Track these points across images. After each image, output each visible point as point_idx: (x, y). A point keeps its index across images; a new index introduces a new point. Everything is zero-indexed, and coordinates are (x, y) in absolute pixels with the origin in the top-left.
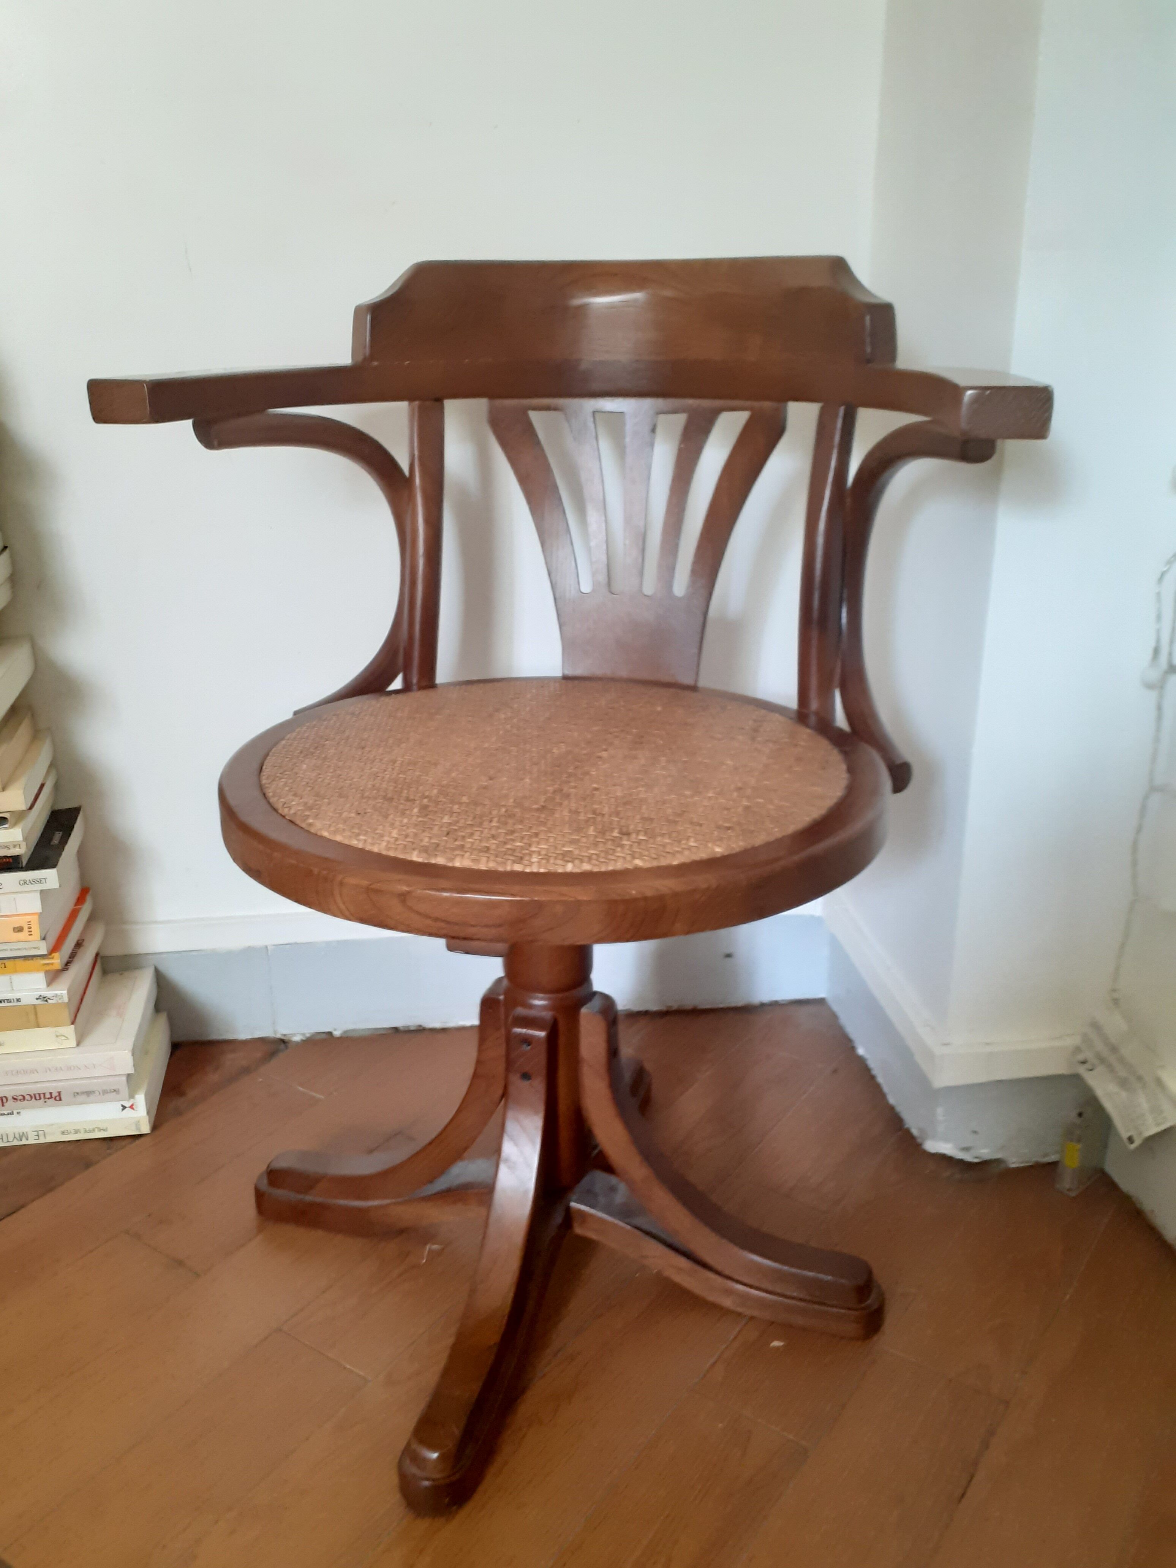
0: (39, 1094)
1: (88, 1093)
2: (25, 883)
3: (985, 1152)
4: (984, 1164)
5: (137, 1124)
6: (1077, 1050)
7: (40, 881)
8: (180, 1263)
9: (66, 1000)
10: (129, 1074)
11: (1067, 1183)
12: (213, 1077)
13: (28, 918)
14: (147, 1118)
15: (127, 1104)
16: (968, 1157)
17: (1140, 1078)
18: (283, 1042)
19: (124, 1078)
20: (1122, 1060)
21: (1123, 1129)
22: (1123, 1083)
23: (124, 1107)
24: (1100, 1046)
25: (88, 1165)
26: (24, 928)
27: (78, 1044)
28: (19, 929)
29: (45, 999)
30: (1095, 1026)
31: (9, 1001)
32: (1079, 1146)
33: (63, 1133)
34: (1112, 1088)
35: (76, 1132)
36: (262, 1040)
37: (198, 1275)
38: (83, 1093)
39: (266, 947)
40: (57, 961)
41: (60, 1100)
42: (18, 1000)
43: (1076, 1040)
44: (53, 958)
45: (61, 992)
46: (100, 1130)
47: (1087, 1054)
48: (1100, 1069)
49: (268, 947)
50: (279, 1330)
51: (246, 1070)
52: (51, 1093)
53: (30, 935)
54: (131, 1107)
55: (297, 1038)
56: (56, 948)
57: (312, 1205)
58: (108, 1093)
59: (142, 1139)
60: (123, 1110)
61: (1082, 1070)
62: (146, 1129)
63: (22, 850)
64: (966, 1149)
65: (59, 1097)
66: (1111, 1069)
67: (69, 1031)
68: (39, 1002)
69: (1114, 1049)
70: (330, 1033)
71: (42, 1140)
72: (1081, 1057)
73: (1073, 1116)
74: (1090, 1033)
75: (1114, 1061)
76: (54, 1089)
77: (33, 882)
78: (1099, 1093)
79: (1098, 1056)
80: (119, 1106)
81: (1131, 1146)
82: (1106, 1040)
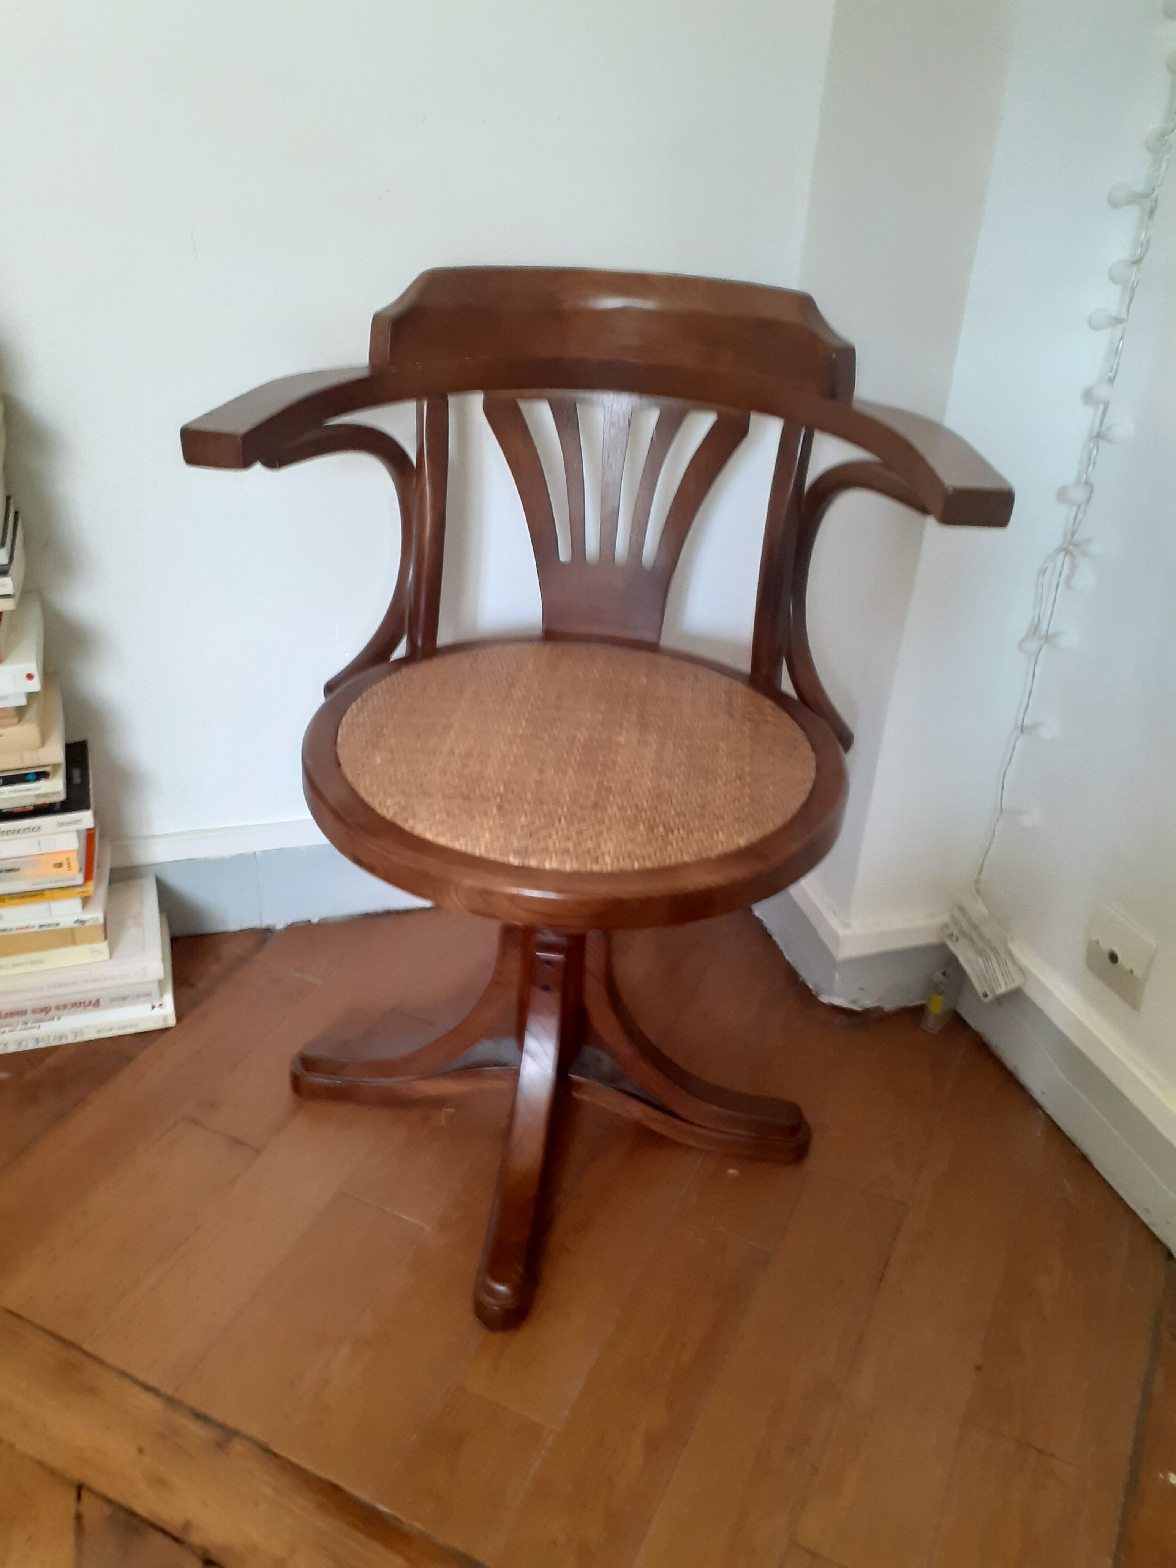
0: (80, 1003)
1: (124, 998)
2: (64, 825)
3: (868, 1003)
4: (867, 1012)
5: (165, 1018)
6: (945, 926)
7: (76, 822)
8: (240, 1142)
9: (99, 919)
10: (160, 979)
11: (931, 1024)
12: (215, 968)
13: (68, 854)
14: (173, 1013)
15: (157, 1004)
16: (853, 1007)
17: (994, 950)
18: (268, 931)
19: (156, 983)
20: (981, 936)
21: (979, 988)
22: (980, 953)
23: (153, 1007)
24: (964, 924)
26: (64, 864)
27: (111, 956)
28: (60, 865)
29: (82, 922)
30: (962, 910)
31: (49, 925)
32: (941, 998)
33: (98, 1032)
34: (972, 956)
35: (111, 1029)
36: (252, 932)
37: (258, 1151)
38: (119, 998)
39: (255, 853)
40: (92, 889)
41: (99, 1005)
42: (58, 924)
43: (945, 920)
44: (86, 886)
45: (95, 915)
46: (131, 1026)
47: (956, 932)
48: (964, 941)
49: (257, 853)
50: (342, 1194)
51: (243, 960)
52: (90, 1001)
53: (69, 870)
54: (160, 1006)
55: (280, 926)
56: (90, 878)
58: (140, 997)
59: (168, 1031)
60: (152, 1009)
61: (949, 942)
62: (172, 1022)
63: (61, 798)
64: (854, 1002)
65: (96, 1004)
66: (971, 941)
67: (103, 946)
68: (76, 925)
69: (975, 927)
70: (309, 921)
71: (80, 1039)
72: (949, 932)
73: (939, 974)
74: (957, 914)
75: (974, 935)
76: (93, 996)
77: (69, 823)
78: (961, 959)
79: (962, 931)
80: (149, 1006)
81: (986, 1000)
82: (969, 920)
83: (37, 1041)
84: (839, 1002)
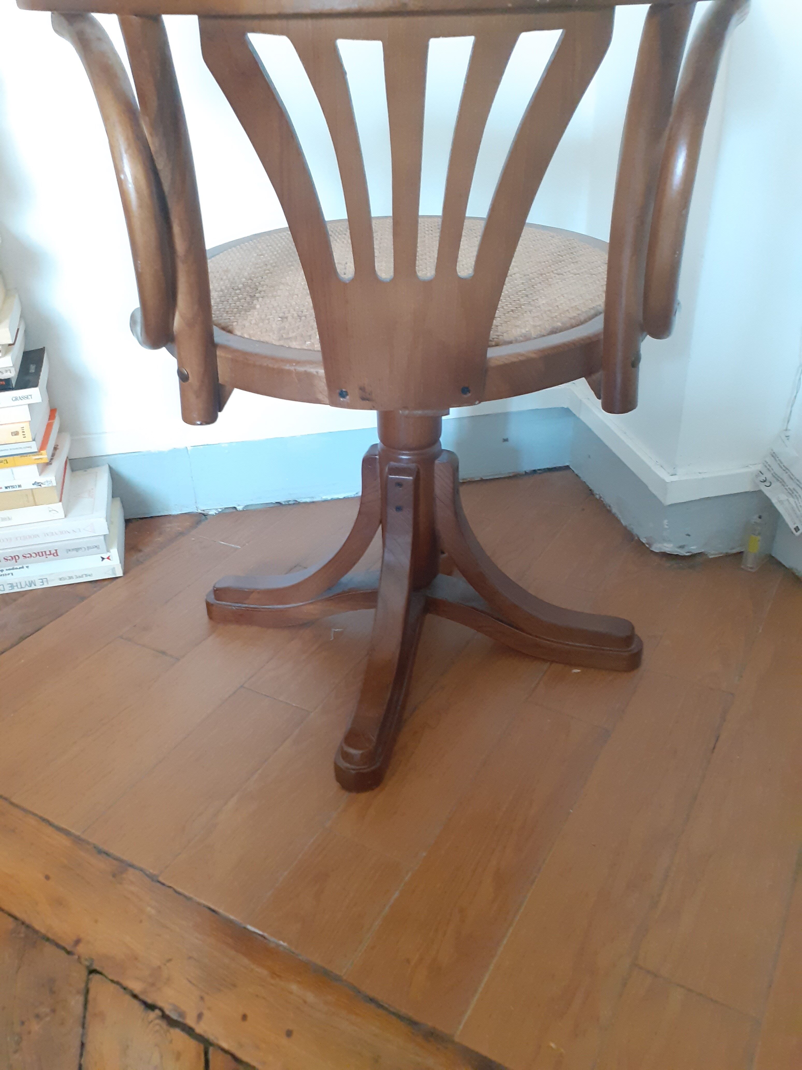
0: (42, 552)
1: (77, 550)
2: (16, 399)
3: (694, 549)
4: (693, 556)
5: (114, 570)
6: (760, 473)
7: (27, 397)
8: (164, 653)
9: (54, 484)
10: (105, 535)
11: (750, 563)
12: (160, 539)
13: (22, 425)
14: (120, 565)
15: (105, 556)
16: (683, 552)
18: (203, 515)
19: (102, 538)
20: (791, 478)
21: (791, 523)
22: (790, 491)
23: (103, 559)
24: (776, 468)
25: (83, 598)
26: (19, 432)
27: (65, 516)
28: (16, 433)
29: (39, 484)
30: (774, 455)
31: (13, 487)
32: (759, 538)
33: (60, 579)
34: (783, 497)
35: (70, 578)
36: (189, 514)
37: (178, 659)
38: (73, 550)
39: (186, 447)
40: (45, 456)
41: (57, 555)
42: (20, 486)
43: (759, 467)
44: (41, 455)
45: (50, 478)
46: (86, 575)
47: (768, 476)
48: (776, 484)
49: (188, 448)
50: (242, 686)
51: (182, 534)
52: (50, 551)
53: (24, 437)
54: (108, 558)
55: (213, 512)
56: (43, 447)
57: (247, 609)
58: (91, 548)
59: (118, 580)
60: (102, 560)
61: (763, 488)
62: (119, 573)
63: (12, 374)
64: (682, 547)
65: (56, 554)
66: (783, 483)
67: (58, 506)
68: (35, 487)
69: (786, 470)
70: (235, 508)
71: (46, 585)
72: (763, 478)
73: (755, 518)
74: (770, 460)
75: (785, 477)
76: (52, 548)
77: (21, 398)
78: (774, 501)
79: (775, 475)
80: (98, 557)
81: (797, 534)
82: (780, 464)
83: (12, 586)
84: (668, 548)
